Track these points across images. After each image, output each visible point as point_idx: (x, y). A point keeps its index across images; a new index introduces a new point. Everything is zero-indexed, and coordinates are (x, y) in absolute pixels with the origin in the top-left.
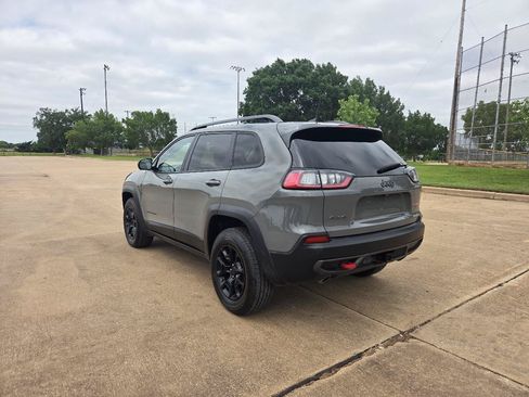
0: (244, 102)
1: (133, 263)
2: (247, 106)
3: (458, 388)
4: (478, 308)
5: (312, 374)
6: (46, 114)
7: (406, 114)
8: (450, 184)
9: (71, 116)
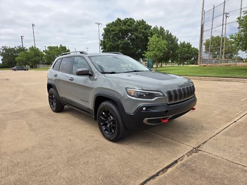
0: (103, 40)
1: (56, 121)
2: (104, 42)
3: (228, 175)
4: (227, 134)
5: (155, 173)
6: (5, 49)
7: (179, 43)
8: (202, 75)
9: (18, 50)
